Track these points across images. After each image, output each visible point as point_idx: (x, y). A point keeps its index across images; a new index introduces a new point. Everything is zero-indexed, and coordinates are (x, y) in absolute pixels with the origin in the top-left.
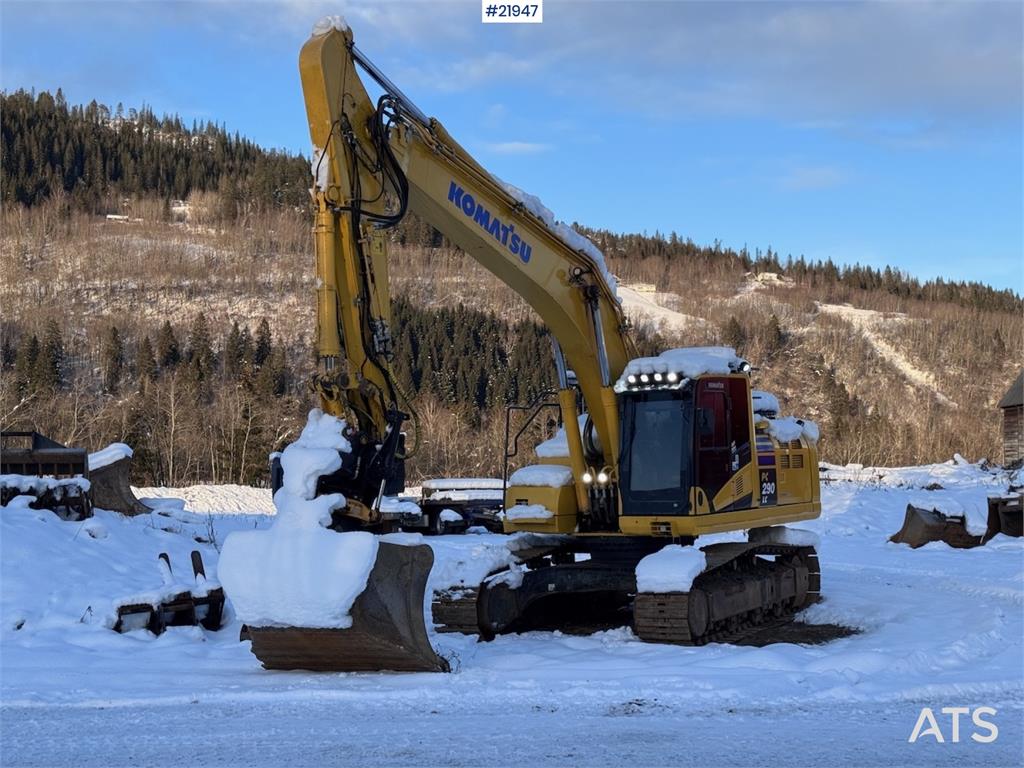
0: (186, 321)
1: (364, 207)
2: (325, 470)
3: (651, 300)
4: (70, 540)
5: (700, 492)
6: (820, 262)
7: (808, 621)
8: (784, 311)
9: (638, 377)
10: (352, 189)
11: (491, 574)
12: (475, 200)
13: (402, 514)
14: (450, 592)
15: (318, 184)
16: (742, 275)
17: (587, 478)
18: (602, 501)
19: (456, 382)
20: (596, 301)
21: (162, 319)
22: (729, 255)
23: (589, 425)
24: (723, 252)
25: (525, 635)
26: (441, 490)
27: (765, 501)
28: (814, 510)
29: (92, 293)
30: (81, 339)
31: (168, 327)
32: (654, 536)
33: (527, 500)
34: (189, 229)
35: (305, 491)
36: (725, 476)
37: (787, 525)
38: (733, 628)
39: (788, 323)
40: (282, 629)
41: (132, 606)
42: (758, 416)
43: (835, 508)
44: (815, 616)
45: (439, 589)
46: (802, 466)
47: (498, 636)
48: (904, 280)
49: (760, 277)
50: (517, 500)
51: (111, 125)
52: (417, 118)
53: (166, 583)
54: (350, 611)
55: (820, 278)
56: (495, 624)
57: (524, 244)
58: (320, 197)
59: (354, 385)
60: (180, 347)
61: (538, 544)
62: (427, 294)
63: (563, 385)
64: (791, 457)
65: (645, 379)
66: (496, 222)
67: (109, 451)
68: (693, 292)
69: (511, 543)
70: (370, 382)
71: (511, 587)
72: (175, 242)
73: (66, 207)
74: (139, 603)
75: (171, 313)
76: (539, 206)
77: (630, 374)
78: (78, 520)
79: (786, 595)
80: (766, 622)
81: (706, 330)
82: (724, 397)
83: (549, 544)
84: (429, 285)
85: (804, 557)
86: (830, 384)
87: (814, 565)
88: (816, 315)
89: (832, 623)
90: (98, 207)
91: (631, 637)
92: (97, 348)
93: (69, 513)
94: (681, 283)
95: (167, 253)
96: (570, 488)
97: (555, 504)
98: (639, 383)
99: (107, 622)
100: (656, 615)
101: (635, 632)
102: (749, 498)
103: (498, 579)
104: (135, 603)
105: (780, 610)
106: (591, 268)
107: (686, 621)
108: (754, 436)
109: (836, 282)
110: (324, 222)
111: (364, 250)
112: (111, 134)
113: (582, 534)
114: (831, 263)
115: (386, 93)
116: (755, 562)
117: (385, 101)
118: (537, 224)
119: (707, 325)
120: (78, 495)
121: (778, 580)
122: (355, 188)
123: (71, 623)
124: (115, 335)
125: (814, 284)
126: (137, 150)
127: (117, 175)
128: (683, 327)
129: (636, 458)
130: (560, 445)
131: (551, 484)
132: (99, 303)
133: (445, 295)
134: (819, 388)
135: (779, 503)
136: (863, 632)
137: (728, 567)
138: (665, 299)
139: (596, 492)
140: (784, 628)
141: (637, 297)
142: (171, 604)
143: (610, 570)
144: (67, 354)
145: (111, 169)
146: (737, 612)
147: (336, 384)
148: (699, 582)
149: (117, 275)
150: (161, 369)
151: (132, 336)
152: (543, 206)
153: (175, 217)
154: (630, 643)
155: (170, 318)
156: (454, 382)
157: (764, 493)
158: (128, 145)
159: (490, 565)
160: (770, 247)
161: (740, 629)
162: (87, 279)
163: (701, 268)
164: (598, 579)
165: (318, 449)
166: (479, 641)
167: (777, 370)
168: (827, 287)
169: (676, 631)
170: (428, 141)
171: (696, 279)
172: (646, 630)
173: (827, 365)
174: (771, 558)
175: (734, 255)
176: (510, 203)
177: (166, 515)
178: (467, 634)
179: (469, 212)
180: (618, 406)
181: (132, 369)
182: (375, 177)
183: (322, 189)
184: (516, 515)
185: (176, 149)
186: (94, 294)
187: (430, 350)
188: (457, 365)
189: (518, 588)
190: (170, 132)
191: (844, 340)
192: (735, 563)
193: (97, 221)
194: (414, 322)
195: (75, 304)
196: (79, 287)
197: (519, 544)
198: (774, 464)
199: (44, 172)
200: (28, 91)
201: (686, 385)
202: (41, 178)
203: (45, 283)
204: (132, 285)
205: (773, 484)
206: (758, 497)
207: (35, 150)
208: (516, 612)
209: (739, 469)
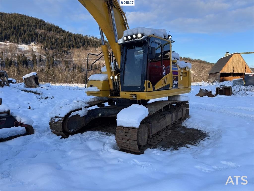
5: (149, 83)
7: (187, 126)
9: (127, 37)
11: (71, 112)
14: (55, 118)
27: (174, 87)
28: (189, 90)
32: (130, 99)
33: (93, 85)
37: (180, 95)
45: (52, 117)
46: (186, 76)
48: (191, 59)
61: (101, 99)
64: (183, 73)
65: (129, 37)
69: (91, 99)
71: (81, 116)
73: (83, 49)
77: (124, 37)
79: (179, 118)
85: (185, 104)
87: (188, 106)
90: (87, 49)
96: (106, 82)
98: (128, 39)
100: (124, 137)
107: (136, 142)
108: (171, 65)
109: (182, 59)
112: (88, 39)
113: (111, 97)
121: (177, 113)
126: (92, 41)
127: (89, 45)
131: (100, 80)
135: (178, 88)
137: (159, 112)
139: (115, 82)
157: (174, 84)
158: (90, 41)
174: (175, 105)
177: (43, 88)
178: (58, 135)
180: (121, 50)
184: (88, 90)
189: (85, 116)
190: (96, 39)
192: (162, 109)
195: (84, 61)
197: (94, 99)
198: (178, 75)
199: (80, 44)
200: (78, 34)
201: (145, 38)
202: (80, 45)
203: (80, 58)
204: (91, 59)
205: (177, 81)
206: (172, 85)
207: (79, 41)
208: (84, 124)
209: (166, 75)
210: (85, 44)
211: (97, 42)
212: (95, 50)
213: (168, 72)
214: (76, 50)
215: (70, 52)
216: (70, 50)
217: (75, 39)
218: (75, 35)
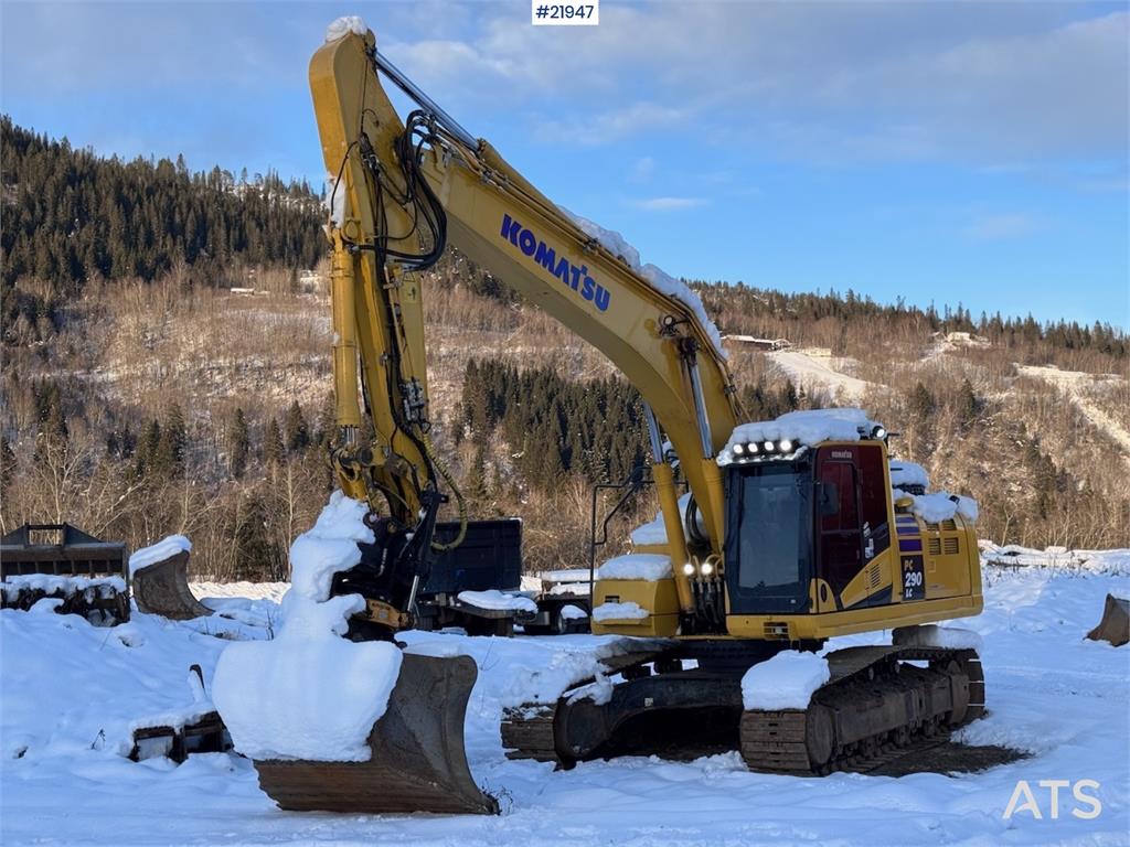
0: (315, 400)
1: (391, 246)
2: (341, 565)
3: (826, 365)
4: (96, 649)
5: (823, 585)
6: (1019, 319)
7: (967, 742)
8: (978, 375)
9: (745, 446)
10: (376, 224)
11: (571, 687)
12: (535, 236)
13: (515, 611)
14: (521, 710)
15: (332, 218)
16: (929, 335)
17: (688, 569)
18: (708, 597)
19: (610, 461)
20: (694, 356)
21: (290, 399)
22: (914, 313)
23: (692, 506)
24: (907, 310)
25: (614, 761)
26: (563, 583)
27: (909, 595)
28: (974, 604)
29: (215, 372)
30: (204, 422)
31: (296, 408)
32: (767, 639)
33: (618, 597)
34: (318, 301)
35: (316, 591)
36: (854, 565)
37: (939, 624)
38: (869, 752)
39: (984, 389)
40: (290, 763)
41: (150, 729)
42: (899, 491)
43: (1023, 599)
44: (976, 736)
45: (509, 706)
46: (957, 552)
47: (579, 763)
48: (1117, 337)
49: (950, 337)
50: (607, 597)
51: (235, 192)
52: (459, 139)
53: (197, 700)
54: (368, 739)
55: (1019, 337)
56: (577, 748)
57: (600, 289)
58: (336, 235)
59: (378, 461)
60: (310, 429)
61: (636, 651)
62: (576, 365)
63: (657, 457)
64: (942, 541)
65: (753, 448)
66: (564, 262)
67: (163, 546)
68: (873, 356)
69: (602, 649)
70: (401, 457)
71: (597, 703)
72: (303, 315)
73: (188, 281)
74: (159, 725)
75: (300, 392)
76: (620, 244)
77: (736, 443)
78: (112, 626)
79: (939, 709)
80: (913, 742)
81: (889, 398)
82: (853, 468)
83: (647, 649)
84: (578, 354)
85: (963, 662)
86: (1034, 455)
87: (975, 672)
88: (1015, 378)
89: (995, 744)
90: (222, 280)
91: (740, 765)
92: (222, 432)
93: (104, 617)
94: (860, 346)
95: (295, 329)
96: (669, 582)
97: (651, 600)
98: (747, 454)
99: (121, 747)
100: (766, 739)
101: (745, 758)
102: (887, 592)
103: (580, 693)
104: (154, 725)
105: (932, 728)
106: (687, 316)
107: (803, 746)
108: (892, 516)
109: (1037, 340)
110: (340, 264)
111: (391, 297)
112: (235, 202)
113: (685, 638)
114: (1031, 319)
115: (419, 108)
116: (898, 671)
117: (416, 118)
118: (617, 264)
119: (890, 392)
120: (112, 597)
121: (929, 692)
122: (379, 224)
123: (81, 750)
124: (240, 417)
125: (1013, 344)
126: (263, 217)
127: (241, 245)
128: (862, 394)
129: (745, 544)
130: (659, 530)
131: (646, 578)
132: (223, 383)
133: (596, 365)
134: (1021, 461)
135: (929, 597)
136: (1033, 756)
137: (861, 676)
138: (842, 365)
139: (700, 585)
140: (937, 750)
141: (809, 363)
142: (196, 726)
143: (718, 680)
144: (190, 438)
145: (235, 239)
146: (873, 732)
147: (356, 459)
148: (822, 696)
149: (241, 353)
150: (290, 453)
151: (258, 418)
152: (626, 243)
153: (304, 289)
154: (736, 773)
155: (299, 397)
156: (608, 461)
157: (908, 584)
158: (252, 213)
159: (571, 677)
160: (960, 303)
161: (879, 753)
162: (211, 358)
163: (882, 329)
164: (705, 691)
165: (334, 540)
166: (556, 770)
167: (972, 441)
168: (1027, 347)
169: (792, 758)
170: (473, 166)
171: (877, 341)
172: (755, 756)
173: (1030, 435)
174: (924, 664)
175: (920, 313)
176: (581, 240)
177: (228, 617)
178: (541, 760)
179: (528, 251)
180: (723, 482)
181: (259, 454)
182: (406, 210)
183: (337, 226)
184: (605, 614)
185: (304, 215)
186: (219, 373)
187: (580, 427)
188: (610, 443)
189: (607, 704)
190: (297, 197)
191: (1048, 406)
192: (871, 671)
193: (220, 295)
194: (562, 396)
195: (198, 385)
196: (202, 366)
197: (613, 649)
198: (920, 549)
199: (165, 244)
200: (147, 158)
201: (803, 455)
202: (161, 250)
203: (166, 363)
204: (258, 363)
205: (919, 573)
206: (900, 589)
207: (155, 221)
208: (605, 734)
209: (875, 555)
210: (204, 245)
211: (305, 224)
212: (295, 286)
213: (882, 544)
214: (129, 295)
215: (76, 316)
216: (78, 294)
217: (121, 200)
218: (118, 167)
